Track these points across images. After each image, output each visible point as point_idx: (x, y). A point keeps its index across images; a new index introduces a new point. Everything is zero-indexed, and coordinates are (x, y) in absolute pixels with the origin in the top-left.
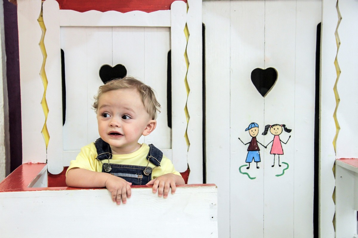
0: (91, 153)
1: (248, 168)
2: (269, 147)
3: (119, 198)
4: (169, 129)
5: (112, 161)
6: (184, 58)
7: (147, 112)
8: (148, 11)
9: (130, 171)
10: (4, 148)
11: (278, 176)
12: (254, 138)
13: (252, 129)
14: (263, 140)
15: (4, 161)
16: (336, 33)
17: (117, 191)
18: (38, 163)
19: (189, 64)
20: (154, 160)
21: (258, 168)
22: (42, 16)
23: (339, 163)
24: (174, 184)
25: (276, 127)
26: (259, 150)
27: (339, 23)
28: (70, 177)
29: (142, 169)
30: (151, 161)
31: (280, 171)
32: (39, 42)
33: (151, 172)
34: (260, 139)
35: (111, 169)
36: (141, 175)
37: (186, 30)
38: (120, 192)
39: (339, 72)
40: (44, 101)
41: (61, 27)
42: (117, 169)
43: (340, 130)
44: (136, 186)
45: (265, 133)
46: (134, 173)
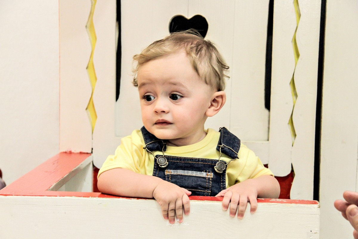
3: (171, 214)
6: (293, 7)
7: (206, 83)
9: (195, 168)
17: (169, 204)
18: (81, 153)
20: (228, 150)
24: (253, 198)
29: (212, 163)
30: (225, 152)
33: (226, 168)
35: (168, 163)
36: (210, 172)
38: (172, 206)
40: (91, 66)
42: (175, 165)
46: (200, 170)
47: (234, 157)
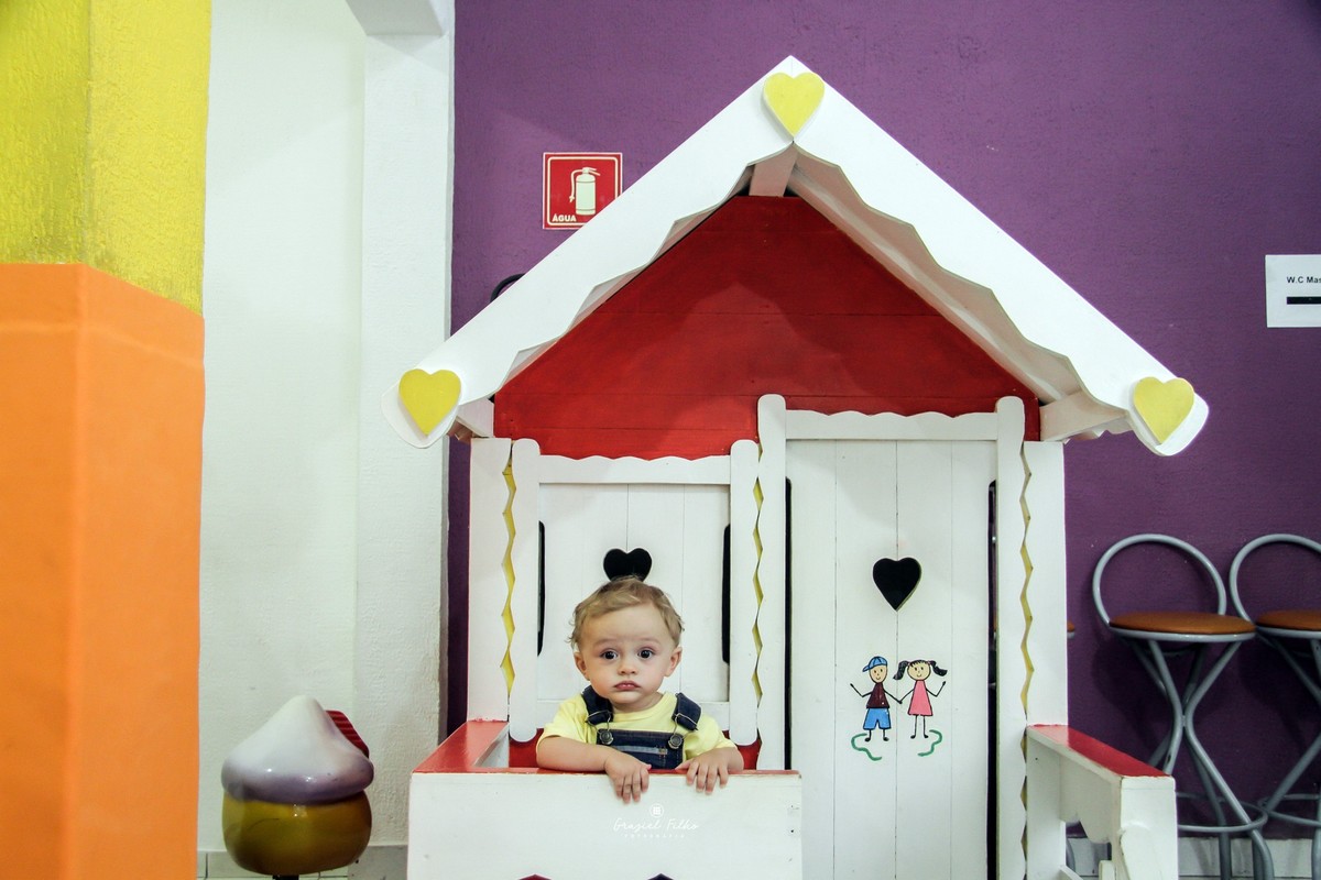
0: (577, 712)
1: (868, 740)
2: (907, 702)
3: (627, 791)
4: (725, 665)
5: (614, 726)
6: (752, 538)
8: (691, 457)
9: (645, 742)
10: (438, 685)
11: (922, 755)
12: (879, 686)
13: (875, 668)
14: (897, 689)
15: (437, 709)
16: (1023, 499)
17: (624, 778)
18: (494, 721)
19: (761, 549)
20: (685, 721)
21: (886, 739)
22: (510, 466)
23: (1033, 733)
24: (724, 770)
25: (918, 666)
26: (888, 707)
27: (1026, 482)
28: (543, 751)
29: (666, 737)
30: (680, 722)
31: (925, 745)
32: (503, 509)
33: (683, 743)
34: (890, 686)
35: (613, 738)
36: (663, 749)
37: (757, 490)
38: (628, 781)
39: (1029, 568)
40: (508, 613)
41: (541, 484)
42: (623, 740)
43: (1034, 673)
44: (659, 770)
45: (899, 676)
46: (651, 745)
47: (691, 727)
